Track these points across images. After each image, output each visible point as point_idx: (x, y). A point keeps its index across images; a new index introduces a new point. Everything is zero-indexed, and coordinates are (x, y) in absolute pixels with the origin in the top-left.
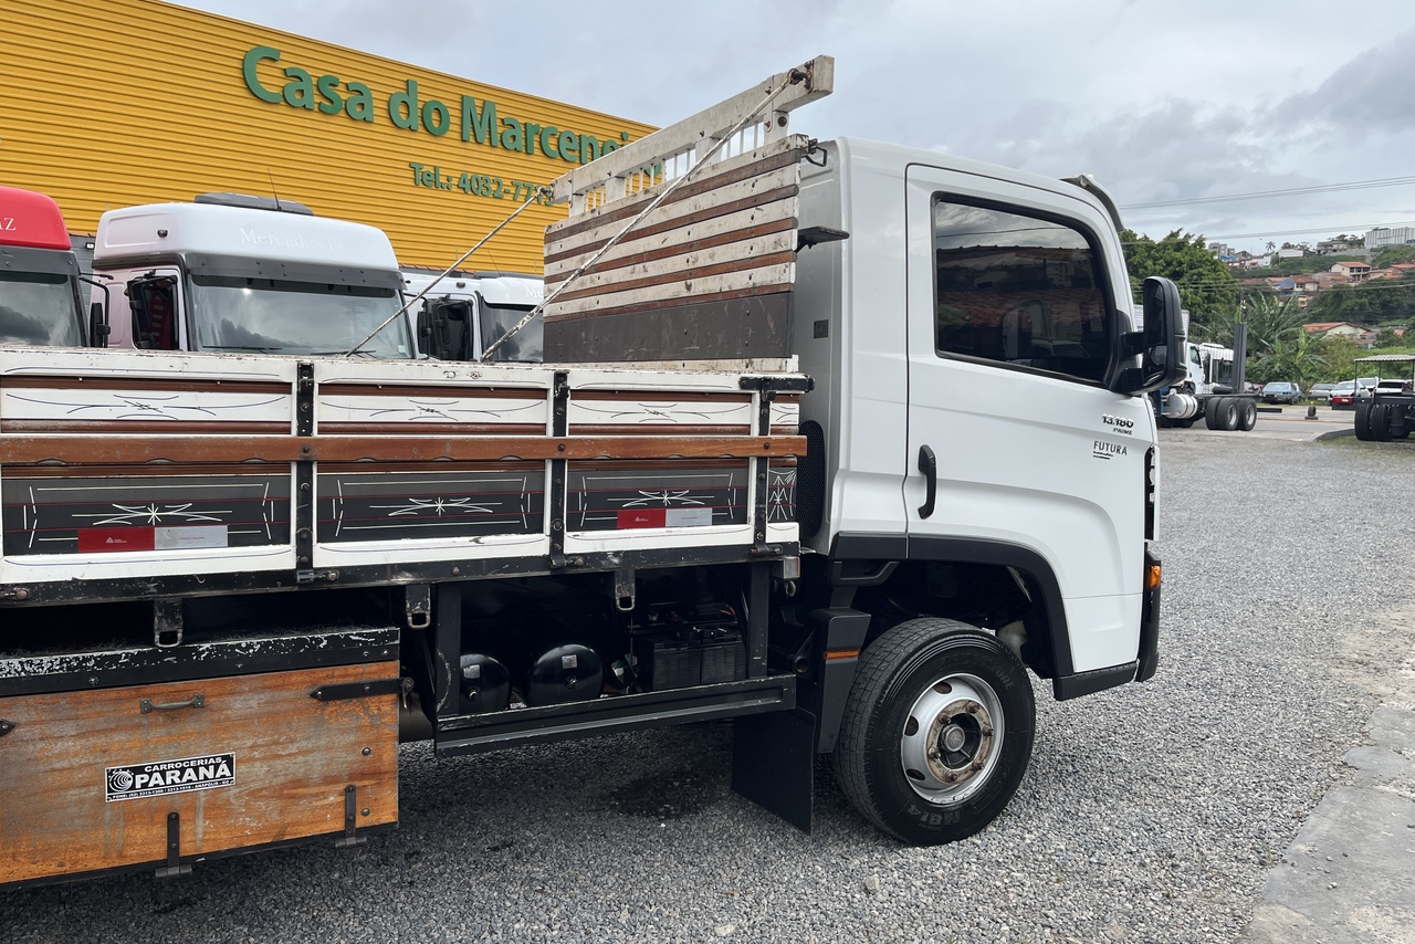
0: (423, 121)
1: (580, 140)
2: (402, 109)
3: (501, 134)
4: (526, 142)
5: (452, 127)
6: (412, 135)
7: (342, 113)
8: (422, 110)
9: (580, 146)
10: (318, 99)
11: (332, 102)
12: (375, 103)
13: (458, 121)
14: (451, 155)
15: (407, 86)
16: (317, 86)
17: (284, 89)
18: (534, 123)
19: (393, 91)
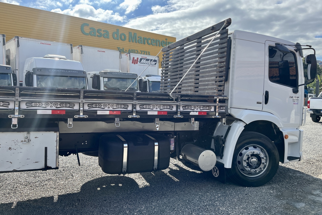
0: (120, 38)
2: (116, 35)
3: (138, 40)
4: (144, 42)
5: (127, 39)
6: (118, 41)
7: (102, 37)
8: (120, 35)
9: (156, 42)
10: (97, 34)
11: (100, 34)
12: (110, 34)
13: (128, 37)
14: (126, 45)
15: (117, 30)
16: (97, 31)
17: (90, 32)
18: (145, 37)
19: (113, 31)
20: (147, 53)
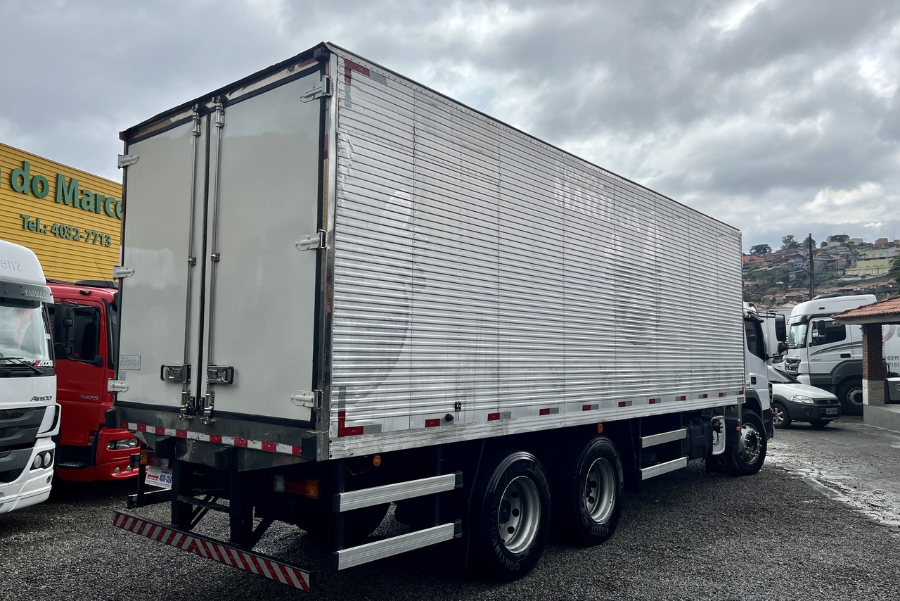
0: (31, 189)
2: (19, 180)
3: (81, 200)
4: (95, 206)
5: (50, 193)
6: (24, 196)
8: (33, 179)
12: (3, 175)
14: (48, 211)
15: (23, 166)
18: (101, 194)
19: (13, 167)
20: (104, 240)
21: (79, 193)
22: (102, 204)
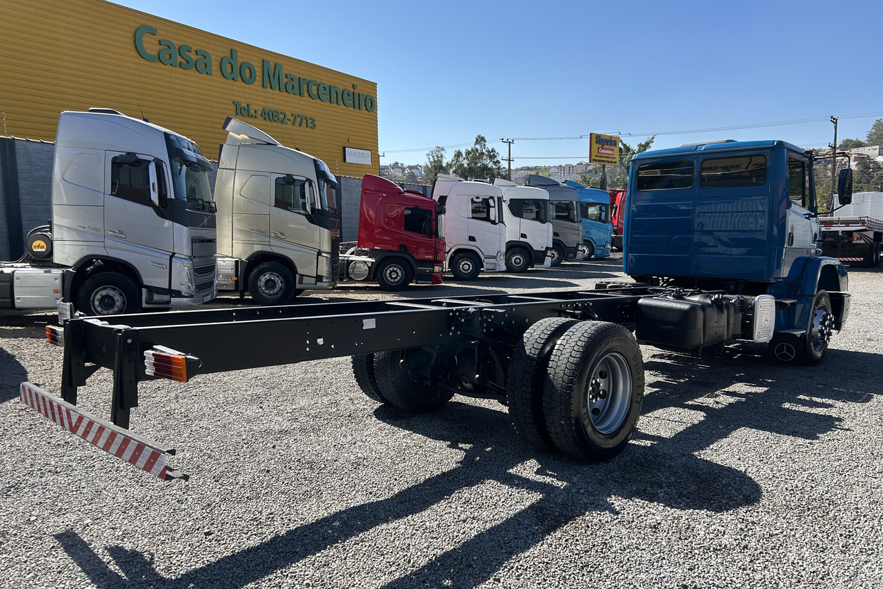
0: (241, 75)
1: (330, 89)
2: (229, 66)
3: (286, 85)
4: (300, 90)
5: (257, 78)
6: (235, 83)
7: (194, 69)
8: (241, 66)
9: (330, 91)
10: (179, 59)
11: (188, 62)
12: (213, 62)
13: (261, 75)
14: (257, 95)
15: (232, 53)
16: (179, 52)
17: (159, 53)
18: (303, 77)
19: (222, 55)
20: (310, 121)
21: (284, 76)
22: (305, 86)
